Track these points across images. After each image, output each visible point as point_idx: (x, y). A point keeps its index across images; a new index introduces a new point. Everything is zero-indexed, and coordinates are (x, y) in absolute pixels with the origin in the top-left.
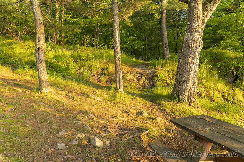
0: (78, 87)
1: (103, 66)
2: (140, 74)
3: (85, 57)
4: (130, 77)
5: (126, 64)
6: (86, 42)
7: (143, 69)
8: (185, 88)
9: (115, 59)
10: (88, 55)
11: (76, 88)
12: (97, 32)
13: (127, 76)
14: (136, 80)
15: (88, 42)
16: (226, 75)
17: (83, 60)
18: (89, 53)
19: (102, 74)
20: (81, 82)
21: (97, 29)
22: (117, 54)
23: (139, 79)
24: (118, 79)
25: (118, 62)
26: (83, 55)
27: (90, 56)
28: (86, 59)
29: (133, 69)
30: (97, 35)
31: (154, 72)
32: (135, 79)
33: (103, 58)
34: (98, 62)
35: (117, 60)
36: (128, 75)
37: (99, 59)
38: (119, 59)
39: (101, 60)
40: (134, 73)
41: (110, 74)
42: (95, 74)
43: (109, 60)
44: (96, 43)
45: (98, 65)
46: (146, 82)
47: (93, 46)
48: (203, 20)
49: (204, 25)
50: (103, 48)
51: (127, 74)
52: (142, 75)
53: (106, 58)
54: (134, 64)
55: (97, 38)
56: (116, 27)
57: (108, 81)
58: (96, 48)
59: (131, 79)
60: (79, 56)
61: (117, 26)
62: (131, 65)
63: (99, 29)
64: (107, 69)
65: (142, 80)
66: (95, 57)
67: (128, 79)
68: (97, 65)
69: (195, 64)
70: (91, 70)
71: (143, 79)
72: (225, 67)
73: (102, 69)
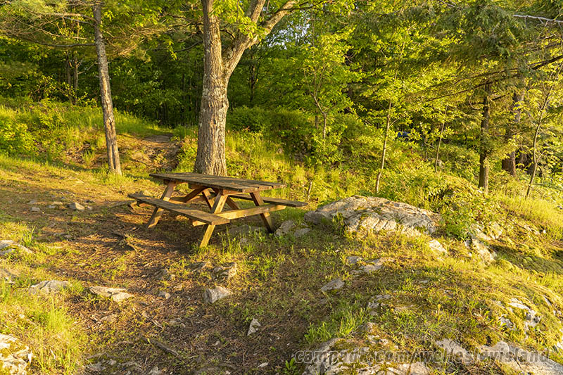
0: (43, 168)
1: (87, 138)
2: (155, 149)
3: (50, 121)
4: (137, 154)
5: (133, 134)
6: (46, 90)
7: (162, 143)
8: (209, 162)
9: (105, 124)
10: (55, 118)
11: (38, 170)
12: (73, 70)
13: (133, 154)
14: (147, 159)
15: (51, 91)
16: (296, 149)
17: (46, 127)
18: (59, 115)
19: (87, 150)
20: (47, 162)
21: (73, 64)
22: (108, 116)
23: (152, 158)
24: (111, 154)
25: (110, 128)
26: (46, 119)
27: (61, 119)
28: (53, 125)
29: (144, 142)
30: (72, 75)
31: (180, 147)
32: (146, 157)
33: (87, 124)
34: (77, 130)
35: (108, 125)
36: (133, 152)
37: (78, 125)
38: (111, 124)
39: (83, 127)
40: (144, 149)
41: (99, 151)
42: (71, 152)
43: (99, 128)
44: (72, 93)
45: (77, 137)
46: (165, 161)
47: (64, 99)
48: (225, 72)
49: (227, 78)
50: (89, 104)
51: (133, 149)
52: (158, 151)
53: (93, 123)
54: (149, 134)
55: (73, 82)
56: (103, 75)
57: (98, 162)
58: (71, 104)
59: (140, 158)
60: (38, 120)
61: (104, 73)
62: (141, 137)
63: (76, 62)
64: (95, 143)
65: (159, 159)
66: (71, 122)
67: (134, 158)
68: (75, 135)
69: (218, 130)
70: (65, 145)
71: (160, 157)
72: (294, 137)
73: (86, 142)
